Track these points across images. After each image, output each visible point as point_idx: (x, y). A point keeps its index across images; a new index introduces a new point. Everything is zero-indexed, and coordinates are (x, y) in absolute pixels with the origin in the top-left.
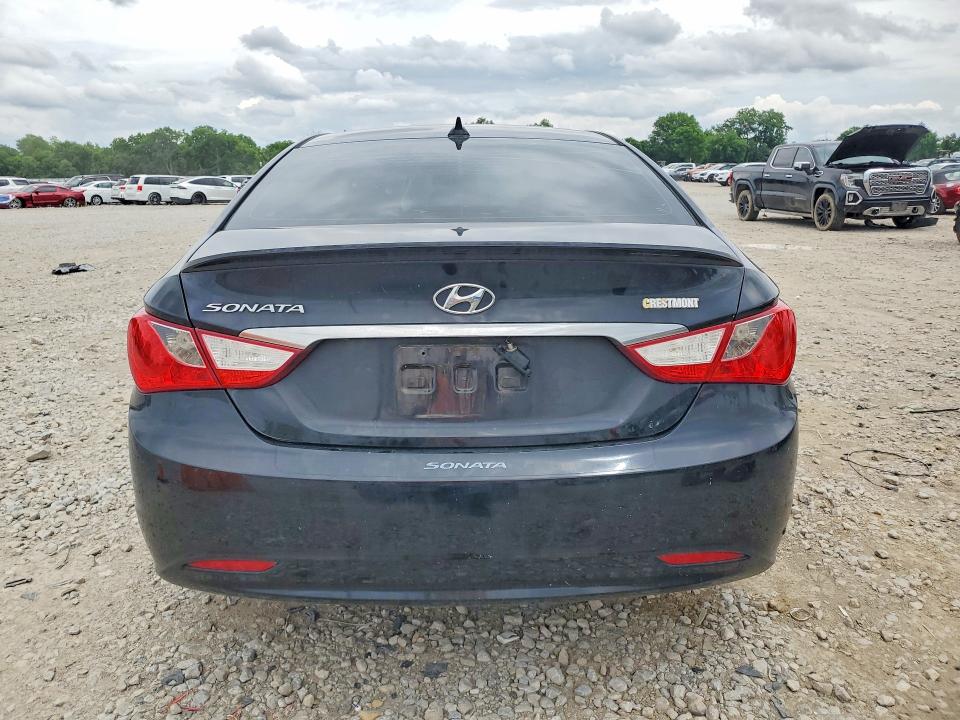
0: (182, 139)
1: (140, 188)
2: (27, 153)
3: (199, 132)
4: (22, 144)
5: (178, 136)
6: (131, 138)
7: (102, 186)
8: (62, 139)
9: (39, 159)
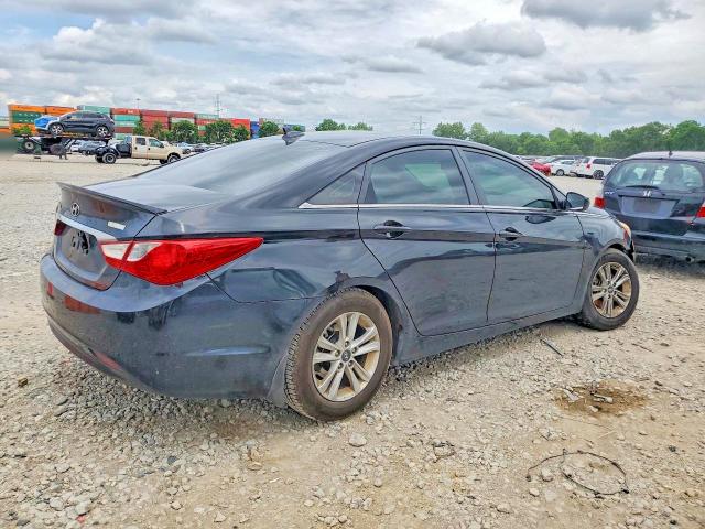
0: (667, 131)
1: (589, 166)
2: (553, 140)
3: (684, 125)
4: (551, 134)
5: (665, 128)
6: (626, 130)
7: (567, 163)
8: (577, 131)
9: (559, 144)
